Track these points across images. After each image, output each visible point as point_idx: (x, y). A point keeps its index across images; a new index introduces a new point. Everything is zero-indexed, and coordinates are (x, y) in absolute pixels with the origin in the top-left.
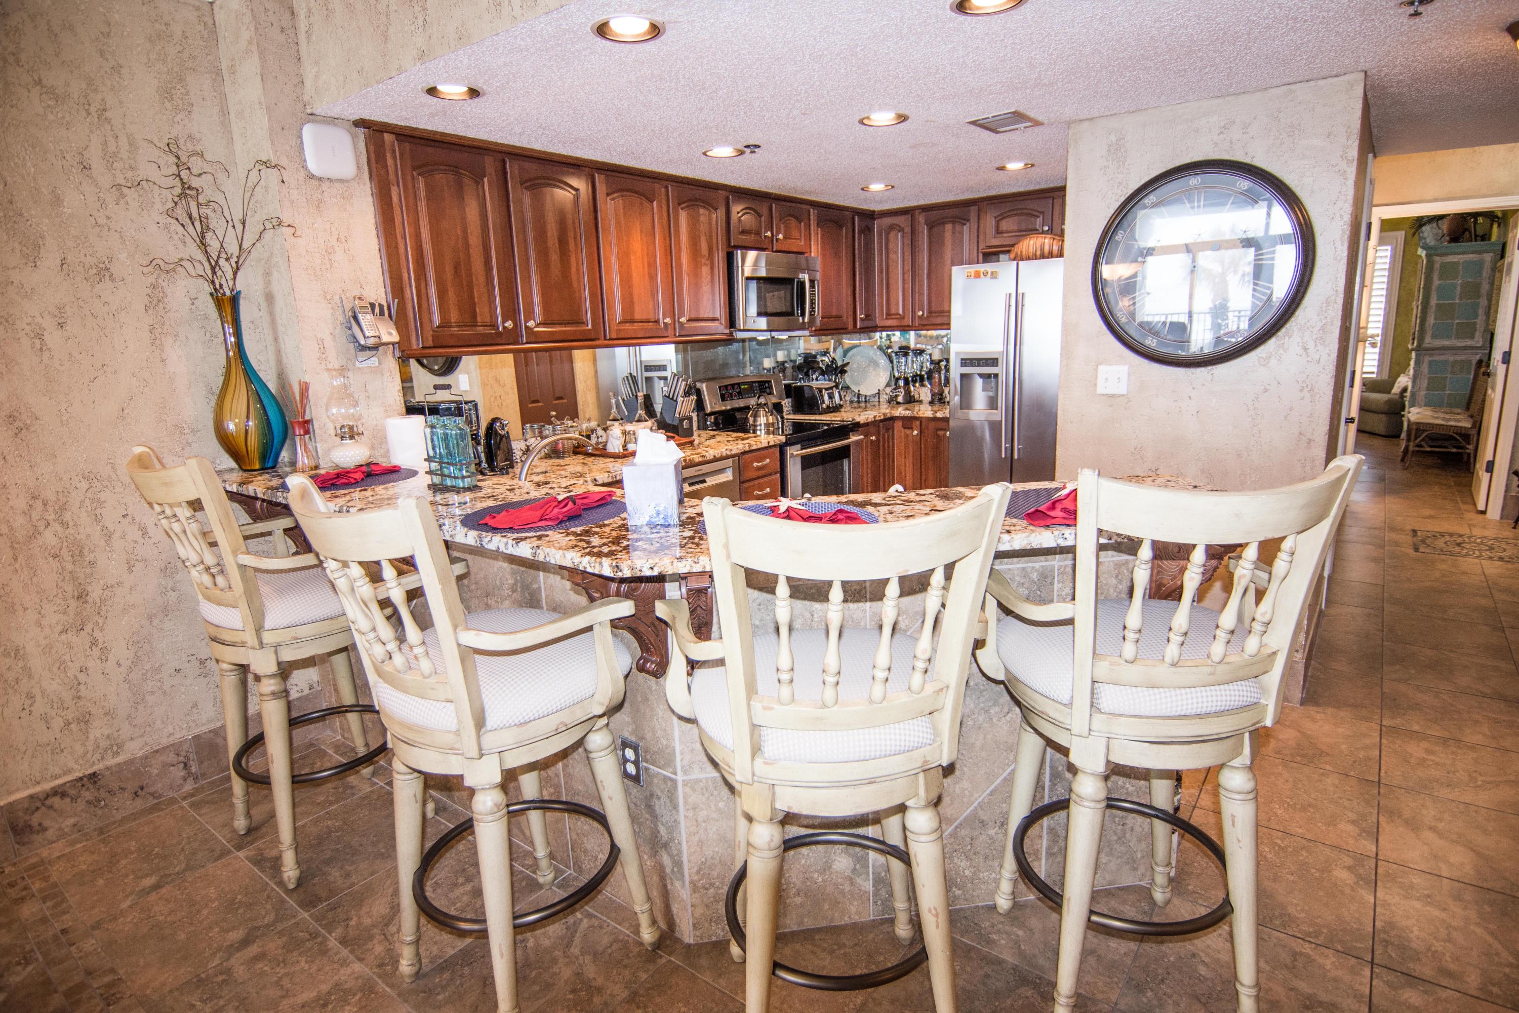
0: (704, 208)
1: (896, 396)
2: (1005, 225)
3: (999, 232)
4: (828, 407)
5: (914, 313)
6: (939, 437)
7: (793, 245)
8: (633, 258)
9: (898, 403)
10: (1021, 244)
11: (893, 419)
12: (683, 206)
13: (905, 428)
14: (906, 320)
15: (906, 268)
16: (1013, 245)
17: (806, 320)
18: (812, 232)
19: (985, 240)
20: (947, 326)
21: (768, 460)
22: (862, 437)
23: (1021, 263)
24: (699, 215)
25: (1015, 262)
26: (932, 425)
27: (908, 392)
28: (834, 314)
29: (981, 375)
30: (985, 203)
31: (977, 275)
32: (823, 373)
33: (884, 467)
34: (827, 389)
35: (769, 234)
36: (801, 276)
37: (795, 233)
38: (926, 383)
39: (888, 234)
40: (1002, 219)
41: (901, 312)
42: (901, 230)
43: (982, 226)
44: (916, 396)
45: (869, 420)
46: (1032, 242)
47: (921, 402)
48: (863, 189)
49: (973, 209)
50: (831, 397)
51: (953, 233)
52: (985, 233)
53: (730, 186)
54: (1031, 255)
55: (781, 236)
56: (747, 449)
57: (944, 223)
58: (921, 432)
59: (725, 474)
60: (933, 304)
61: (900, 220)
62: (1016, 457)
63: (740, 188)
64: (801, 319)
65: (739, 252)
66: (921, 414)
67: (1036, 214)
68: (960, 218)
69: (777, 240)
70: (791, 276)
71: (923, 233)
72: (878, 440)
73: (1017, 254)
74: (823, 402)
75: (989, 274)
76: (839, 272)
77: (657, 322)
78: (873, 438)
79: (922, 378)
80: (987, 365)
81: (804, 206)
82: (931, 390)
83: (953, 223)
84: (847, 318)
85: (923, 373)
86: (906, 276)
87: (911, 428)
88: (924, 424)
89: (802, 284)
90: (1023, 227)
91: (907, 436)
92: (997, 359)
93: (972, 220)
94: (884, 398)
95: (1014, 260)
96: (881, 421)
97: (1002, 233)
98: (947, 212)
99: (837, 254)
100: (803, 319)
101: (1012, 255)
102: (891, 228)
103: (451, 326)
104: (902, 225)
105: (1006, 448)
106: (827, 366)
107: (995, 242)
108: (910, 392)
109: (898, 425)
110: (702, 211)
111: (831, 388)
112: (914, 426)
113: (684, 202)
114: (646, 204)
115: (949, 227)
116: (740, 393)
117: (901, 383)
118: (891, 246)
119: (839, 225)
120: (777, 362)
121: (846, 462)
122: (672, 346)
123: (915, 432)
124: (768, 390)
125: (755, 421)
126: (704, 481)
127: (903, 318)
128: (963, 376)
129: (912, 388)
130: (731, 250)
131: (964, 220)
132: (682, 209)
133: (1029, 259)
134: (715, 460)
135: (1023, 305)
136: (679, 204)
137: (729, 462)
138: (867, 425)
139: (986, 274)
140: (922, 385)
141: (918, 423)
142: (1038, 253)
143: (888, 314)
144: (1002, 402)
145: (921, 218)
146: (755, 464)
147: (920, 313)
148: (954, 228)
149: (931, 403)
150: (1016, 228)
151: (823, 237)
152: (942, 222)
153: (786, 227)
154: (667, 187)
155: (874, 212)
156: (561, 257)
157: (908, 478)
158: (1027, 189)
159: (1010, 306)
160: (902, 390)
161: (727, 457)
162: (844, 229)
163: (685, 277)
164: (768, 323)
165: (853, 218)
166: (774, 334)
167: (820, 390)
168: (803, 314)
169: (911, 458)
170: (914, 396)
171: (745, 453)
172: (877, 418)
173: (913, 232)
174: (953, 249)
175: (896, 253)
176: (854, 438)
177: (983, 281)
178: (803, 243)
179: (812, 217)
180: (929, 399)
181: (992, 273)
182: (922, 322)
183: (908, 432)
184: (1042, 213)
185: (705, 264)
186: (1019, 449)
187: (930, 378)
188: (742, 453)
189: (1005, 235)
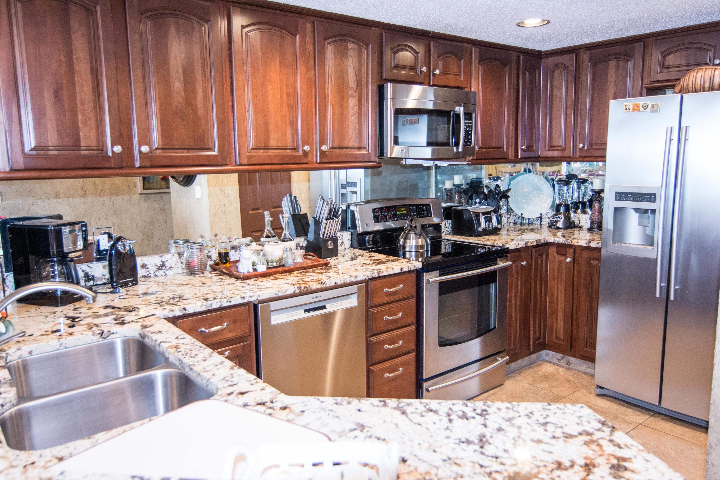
0: (354, 43)
1: (556, 222)
2: (671, 60)
3: (664, 67)
4: (484, 230)
5: (575, 145)
6: (592, 266)
7: (451, 80)
8: (269, 88)
9: (558, 228)
10: (687, 77)
11: (547, 245)
12: (330, 40)
13: (559, 254)
14: (567, 151)
15: (569, 103)
16: (679, 79)
17: (460, 150)
18: (473, 69)
19: (650, 75)
20: (602, 158)
21: (401, 286)
22: (510, 263)
23: (686, 96)
24: (347, 48)
25: (679, 95)
26: (585, 255)
27: (568, 218)
28: (494, 145)
29: (637, 210)
30: (651, 39)
31: (636, 109)
32: (486, 197)
33: (535, 292)
34: (484, 214)
35: (424, 69)
36: (457, 109)
37: (453, 69)
38: (588, 210)
39: (553, 72)
40: (668, 54)
41: (562, 144)
42: (566, 68)
43: (647, 61)
44: (577, 222)
45: (520, 246)
46: (699, 75)
47: (580, 227)
48: (518, 25)
49: (639, 46)
50: (489, 220)
51: (617, 69)
52: (650, 68)
53: (383, 23)
54: (698, 87)
55: (437, 72)
56: (376, 275)
57: (608, 61)
58: (574, 259)
59: (350, 300)
60: (594, 137)
61: (565, 59)
62: (672, 298)
63: (394, 26)
64: (455, 149)
65: (389, 84)
66: (575, 242)
67: (707, 47)
68: (625, 55)
69: (434, 75)
70: (448, 109)
71: (587, 69)
72: (530, 264)
73: (682, 87)
74: (479, 225)
75: (649, 108)
76: (500, 105)
77: (295, 149)
78: (524, 263)
79: (584, 205)
80: (643, 200)
81: (465, 45)
82: (591, 218)
83: (618, 60)
84: (508, 149)
85: (585, 200)
86: (569, 110)
87: (565, 255)
88: (578, 251)
89: (457, 116)
90: (692, 61)
91: (560, 262)
92: (655, 195)
93: (636, 57)
94: (545, 222)
95: (680, 92)
96: (534, 247)
97: (668, 68)
98: (611, 50)
99: (499, 90)
100: (458, 149)
101: (677, 89)
102: (557, 66)
103: (48, 150)
104: (567, 63)
105: (661, 287)
106: (490, 191)
107: (661, 77)
108: (569, 218)
109: (552, 251)
110: (350, 45)
111: (489, 213)
112: (568, 253)
113: (329, 38)
114: (288, 39)
115: (612, 64)
116: (395, 215)
117: (562, 209)
118: (555, 83)
119: (504, 63)
120: (454, 185)
121: (492, 286)
122: (362, 171)
123: (569, 260)
124: (425, 213)
125: (405, 242)
126: (324, 307)
127: (564, 149)
128: (617, 210)
129: (572, 214)
130: (383, 83)
131: (629, 56)
132: (329, 43)
133: (695, 91)
134: (337, 287)
135: (686, 140)
136: (326, 39)
137: (355, 288)
138: (517, 250)
139: (645, 107)
140: (584, 212)
141: (571, 250)
142: (707, 85)
143: (550, 146)
144: (658, 239)
145: (585, 56)
146: (386, 289)
147: (581, 145)
148: (618, 64)
149: (590, 230)
150: (683, 62)
151: (484, 74)
152: (606, 59)
153: (444, 64)
154: (313, 23)
155: (540, 52)
156: (185, 85)
157: (559, 302)
158: (697, 23)
159: (671, 140)
160: (562, 216)
161: (351, 284)
162: (508, 67)
163: (329, 108)
164: (433, 153)
165: (519, 57)
166: (436, 162)
167: (477, 215)
168: (457, 144)
169: (564, 282)
170: (574, 222)
171: (373, 279)
172: (529, 244)
173: (577, 69)
174: (616, 85)
175: (560, 89)
176: (501, 264)
177: (642, 113)
178: (462, 78)
179: (473, 55)
180: (589, 226)
181: (653, 106)
182: (582, 154)
183: (562, 258)
184: (714, 46)
185: (352, 96)
186: (676, 290)
187: (591, 206)
188: (370, 279)
189: (671, 70)
